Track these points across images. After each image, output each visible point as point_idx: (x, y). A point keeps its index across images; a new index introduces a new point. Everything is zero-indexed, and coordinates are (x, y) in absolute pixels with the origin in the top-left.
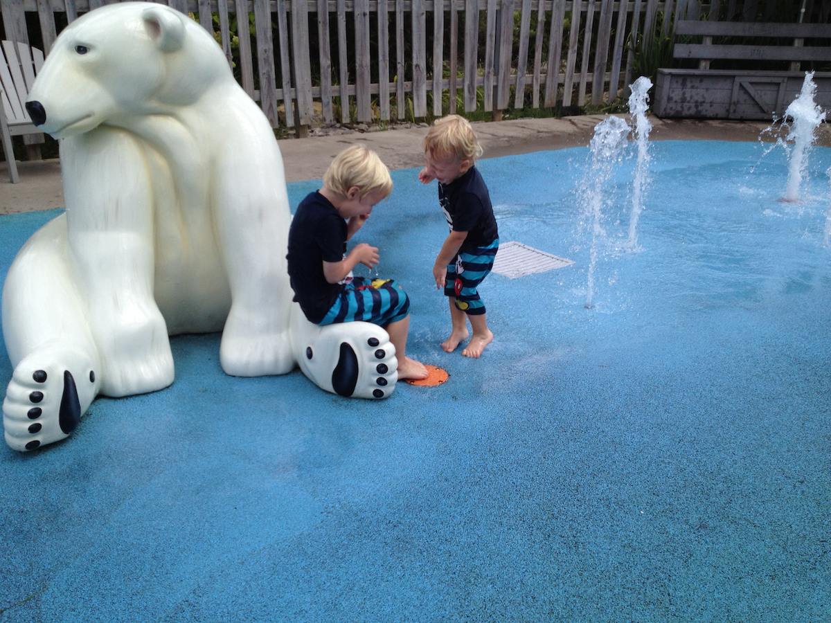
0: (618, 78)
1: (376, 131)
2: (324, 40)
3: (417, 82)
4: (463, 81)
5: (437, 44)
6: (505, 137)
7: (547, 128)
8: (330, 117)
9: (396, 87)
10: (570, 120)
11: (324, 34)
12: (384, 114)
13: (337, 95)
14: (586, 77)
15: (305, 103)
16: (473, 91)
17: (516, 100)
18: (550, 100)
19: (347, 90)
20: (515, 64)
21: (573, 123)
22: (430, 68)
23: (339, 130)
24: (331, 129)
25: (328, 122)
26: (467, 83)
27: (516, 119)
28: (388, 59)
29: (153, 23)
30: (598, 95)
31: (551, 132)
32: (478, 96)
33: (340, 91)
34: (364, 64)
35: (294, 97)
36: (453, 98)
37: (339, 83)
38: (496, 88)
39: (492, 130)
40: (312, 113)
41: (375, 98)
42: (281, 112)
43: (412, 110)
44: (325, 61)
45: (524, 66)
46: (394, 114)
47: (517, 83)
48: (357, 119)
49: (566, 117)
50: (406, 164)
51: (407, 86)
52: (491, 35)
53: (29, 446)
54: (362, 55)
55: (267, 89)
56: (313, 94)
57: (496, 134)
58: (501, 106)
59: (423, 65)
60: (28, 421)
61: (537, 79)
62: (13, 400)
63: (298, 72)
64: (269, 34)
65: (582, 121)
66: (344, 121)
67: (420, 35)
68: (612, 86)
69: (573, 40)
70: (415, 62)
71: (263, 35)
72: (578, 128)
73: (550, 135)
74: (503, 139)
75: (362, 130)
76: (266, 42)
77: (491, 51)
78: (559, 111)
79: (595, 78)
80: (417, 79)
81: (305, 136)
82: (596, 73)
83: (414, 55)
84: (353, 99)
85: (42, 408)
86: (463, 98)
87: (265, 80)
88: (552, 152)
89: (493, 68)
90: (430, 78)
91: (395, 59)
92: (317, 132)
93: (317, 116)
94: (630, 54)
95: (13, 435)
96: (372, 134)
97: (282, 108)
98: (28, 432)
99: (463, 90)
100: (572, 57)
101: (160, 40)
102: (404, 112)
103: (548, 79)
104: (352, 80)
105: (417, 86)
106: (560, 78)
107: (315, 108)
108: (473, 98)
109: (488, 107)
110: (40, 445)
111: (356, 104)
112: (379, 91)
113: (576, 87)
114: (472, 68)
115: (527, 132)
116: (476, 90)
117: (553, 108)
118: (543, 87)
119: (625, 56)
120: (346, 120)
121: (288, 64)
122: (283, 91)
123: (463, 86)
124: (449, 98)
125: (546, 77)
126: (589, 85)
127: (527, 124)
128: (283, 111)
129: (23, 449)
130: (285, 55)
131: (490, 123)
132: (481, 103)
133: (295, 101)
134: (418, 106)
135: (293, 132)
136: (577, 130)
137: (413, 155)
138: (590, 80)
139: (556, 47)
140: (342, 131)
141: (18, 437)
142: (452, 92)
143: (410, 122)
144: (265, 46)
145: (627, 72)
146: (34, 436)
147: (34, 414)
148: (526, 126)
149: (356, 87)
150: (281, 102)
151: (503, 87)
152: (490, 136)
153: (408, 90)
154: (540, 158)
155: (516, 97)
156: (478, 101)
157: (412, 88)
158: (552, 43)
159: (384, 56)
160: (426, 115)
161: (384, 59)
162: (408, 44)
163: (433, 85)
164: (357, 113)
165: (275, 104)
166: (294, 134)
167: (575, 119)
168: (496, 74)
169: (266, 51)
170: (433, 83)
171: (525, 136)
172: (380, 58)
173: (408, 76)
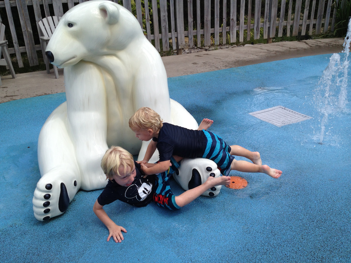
0: (329, 21)
1: (213, 50)
2: (190, 9)
3: (232, 27)
4: (254, 25)
5: (242, 9)
6: (273, 51)
7: (294, 46)
8: (192, 44)
9: (222, 29)
10: (305, 42)
11: (190, 7)
12: (217, 42)
13: (195, 34)
14: (313, 21)
15: (181, 38)
16: (258, 30)
17: (279, 33)
18: (295, 33)
19: (200, 32)
20: (278, 16)
21: (307, 44)
22: (238, 20)
23: (196, 50)
24: (192, 49)
25: (191, 47)
26: (256, 26)
27: (279, 42)
28: (219, 17)
29: (104, 11)
30: (319, 30)
31: (296, 48)
32: (261, 31)
33: (197, 33)
34: (208, 20)
35: (176, 36)
36: (249, 33)
37: (196, 29)
38: (269, 28)
39: (268, 48)
40: (184, 43)
41: (213, 35)
42: (171, 42)
43: (229, 39)
44: (190, 19)
45: (283, 17)
46: (221, 41)
47: (280, 25)
48: (204, 44)
49: (303, 41)
50: (226, 66)
51: (227, 29)
52: (267, 4)
53: (44, 219)
54: (207, 16)
55: (165, 33)
56: (185, 35)
57: (269, 50)
58: (271, 36)
59: (235, 19)
60: (44, 208)
61: (289, 23)
62: (36, 198)
63: (178, 25)
64: (166, 8)
65: (311, 42)
66: (198, 46)
67: (234, 5)
68: (325, 25)
69: (307, 5)
70: (231, 18)
71: (163, 9)
72: (309, 46)
73: (295, 50)
74: (273, 52)
75: (207, 49)
76: (165, 12)
77: (267, 11)
78: (300, 38)
79: (317, 21)
80: (232, 26)
81: (181, 54)
82: (318, 20)
83: (231, 15)
84: (203, 36)
85: (50, 201)
86: (253, 33)
87: (164, 29)
88: (297, 59)
89: (268, 19)
90: (238, 24)
91: (222, 16)
92: (186, 51)
93: (187, 44)
94: (335, 10)
95: (37, 214)
96: (210, 51)
97: (171, 41)
98: (44, 213)
99: (253, 29)
100: (306, 12)
101: (107, 19)
102: (226, 41)
103: (294, 23)
104: (202, 27)
105: (232, 29)
106: (300, 22)
107: (185, 40)
108: (258, 33)
109: (265, 37)
110: (50, 218)
111: (204, 37)
112: (214, 32)
113: (308, 27)
114: (258, 19)
115: (285, 49)
116: (260, 29)
117: (296, 36)
118: (292, 27)
119: (332, 11)
120: (199, 45)
121: (174, 21)
122: (171, 34)
123: (254, 27)
124: (247, 33)
125: (293, 22)
126: (314, 26)
127: (284, 45)
128: (172, 42)
129: (42, 220)
130: (173, 17)
131: (266, 44)
132: (262, 35)
133: (177, 38)
134: (232, 37)
135: (176, 51)
136: (309, 47)
137: (230, 61)
138: (315, 23)
139: (298, 8)
140: (198, 50)
141: (40, 215)
142: (248, 30)
143: (228, 45)
144: (164, 14)
145: (333, 19)
146: (46, 215)
147: (46, 204)
148: (284, 46)
149: (204, 30)
150: (170, 39)
151: (273, 27)
152: (266, 51)
153: (228, 31)
154: (291, 62)
155: (279, 32)
156: (260, 34)
157: (230, 29)
158: (297, 6)
159: (217, 15)
160: (236, 42)
161: (217, 17)
162: (229, 9)
163: (239, 28)
164: (204, 42)
165: (168, 39)
166: (176, 53)
167: (308, 41)
168: (270, 21)
169: (164, 16)
170: (239, 27)
171: (283, 51)
172: (216, 16)
173: (228, 24)
